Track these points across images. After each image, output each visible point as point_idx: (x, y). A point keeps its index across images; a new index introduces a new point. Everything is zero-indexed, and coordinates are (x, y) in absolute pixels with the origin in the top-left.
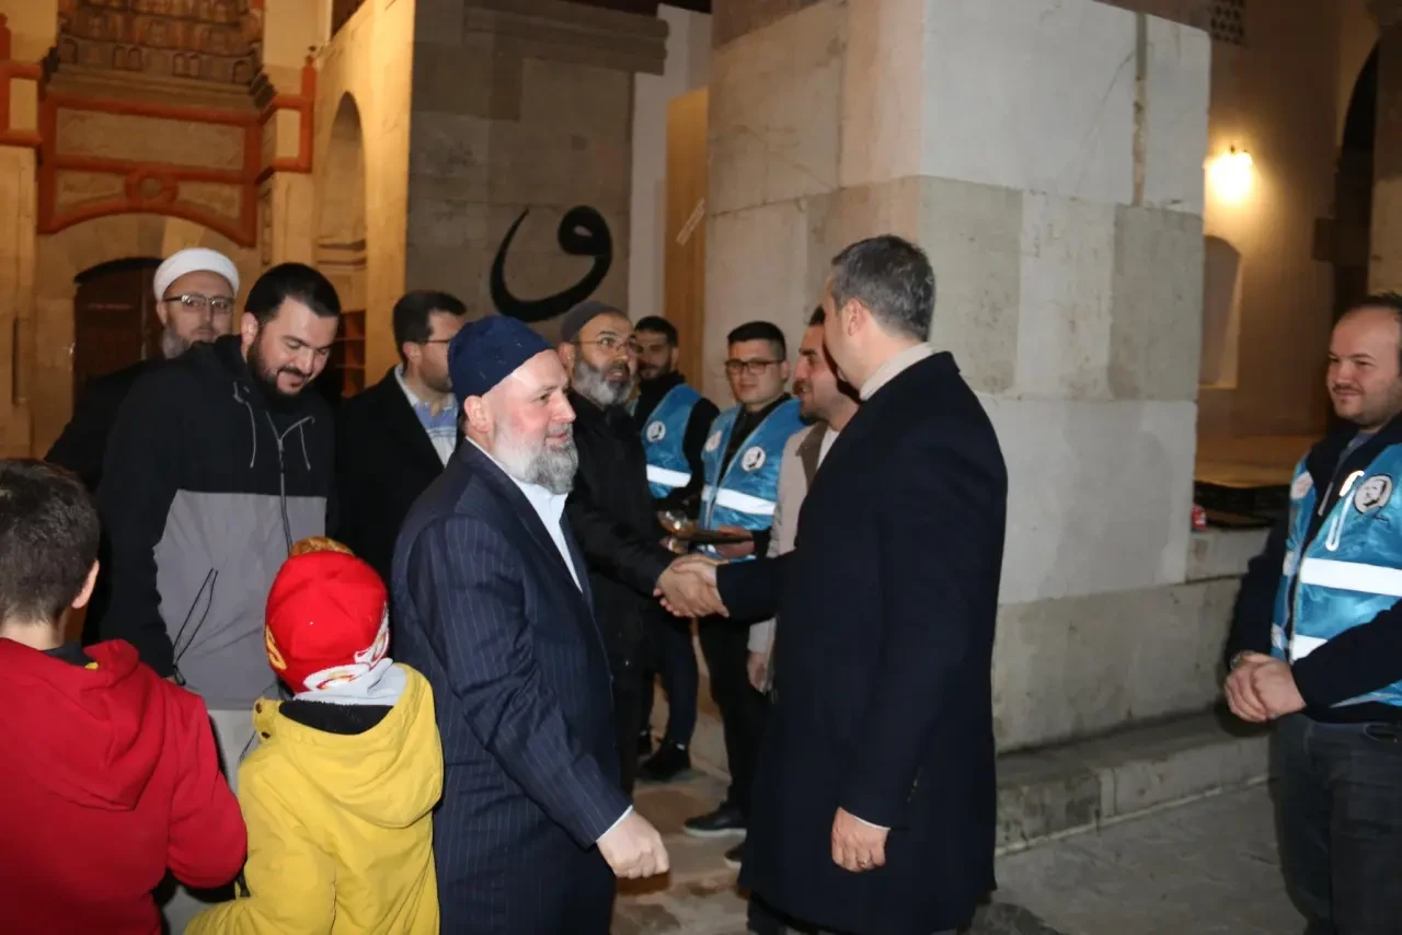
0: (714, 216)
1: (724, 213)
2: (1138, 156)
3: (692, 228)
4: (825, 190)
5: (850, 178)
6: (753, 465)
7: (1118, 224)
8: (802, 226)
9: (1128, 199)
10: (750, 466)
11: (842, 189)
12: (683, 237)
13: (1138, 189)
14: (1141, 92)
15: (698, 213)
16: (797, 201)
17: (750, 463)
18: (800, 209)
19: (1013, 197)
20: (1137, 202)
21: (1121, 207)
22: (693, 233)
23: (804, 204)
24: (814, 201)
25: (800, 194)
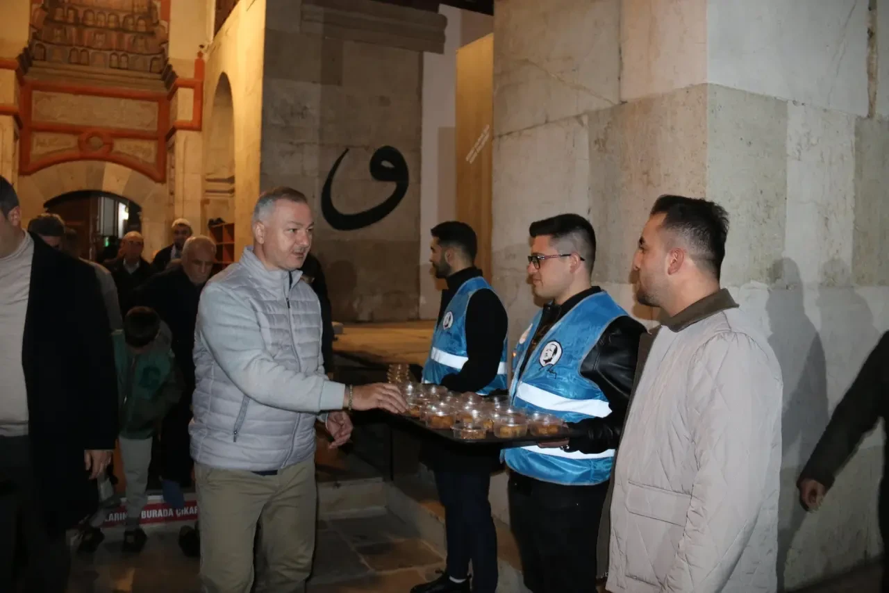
0: (500, 136)
1: (509, 134)
2: (871, 76)
3: (478, 150)
4: (609, 105)
5: (631, 92)
6: (550, 360)
7: (858, 133)
8: (584, 138)
9: (864, 113)
10: (546, 361)
11: (624, 103)
12: (471, 157)
13: (872, 103)
14: (873, 20)
15: (485, 137)
16: (578, 117)
17: (547, 358)
18: (581, 123)
19: (779, 107)
20: (871, 115)
21: (860, 118)
22: (480, 154)
23: (585, 119)
24: (595, 116)
25: (581, 111)
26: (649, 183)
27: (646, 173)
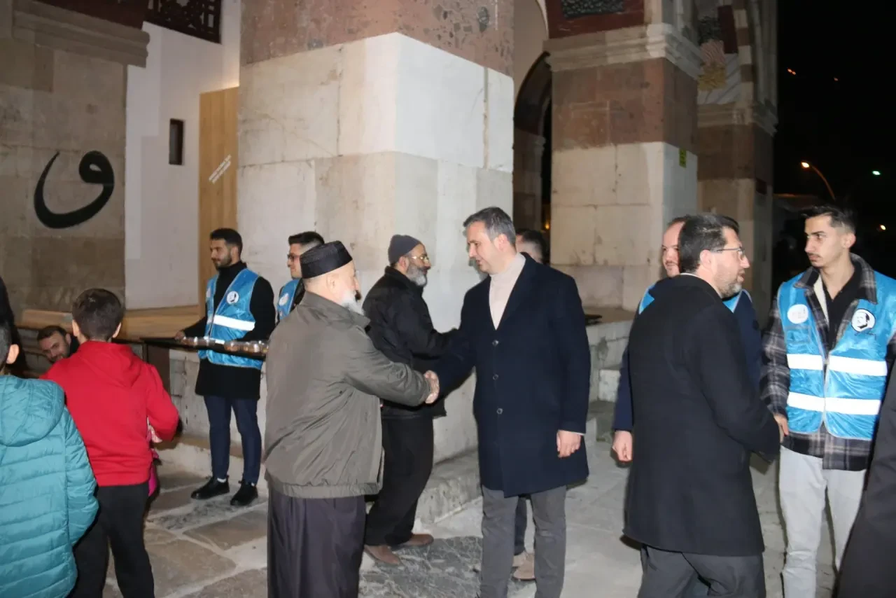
0: (245, 167)
1: (251, 166)
2: (486, 142)
3: (221, 173)
4: (330, 156)
5: (346, 150)
7: (479, 178)
8: (312, 176)
9: (481, 166)
11: (340, 156)
12: (214, 178)
13: (486, 159)
14: (487, 109)
15: (227, 164)
16: (308, 161)
18: (310, 165)
19: (433, 164)
20: (485, 166)
21: (479, 169)
22: (222, 177)
23: (313, 163)
24: (320, 161)
25: (309, 157)
26: (357, 207)
27: (356, 202)
